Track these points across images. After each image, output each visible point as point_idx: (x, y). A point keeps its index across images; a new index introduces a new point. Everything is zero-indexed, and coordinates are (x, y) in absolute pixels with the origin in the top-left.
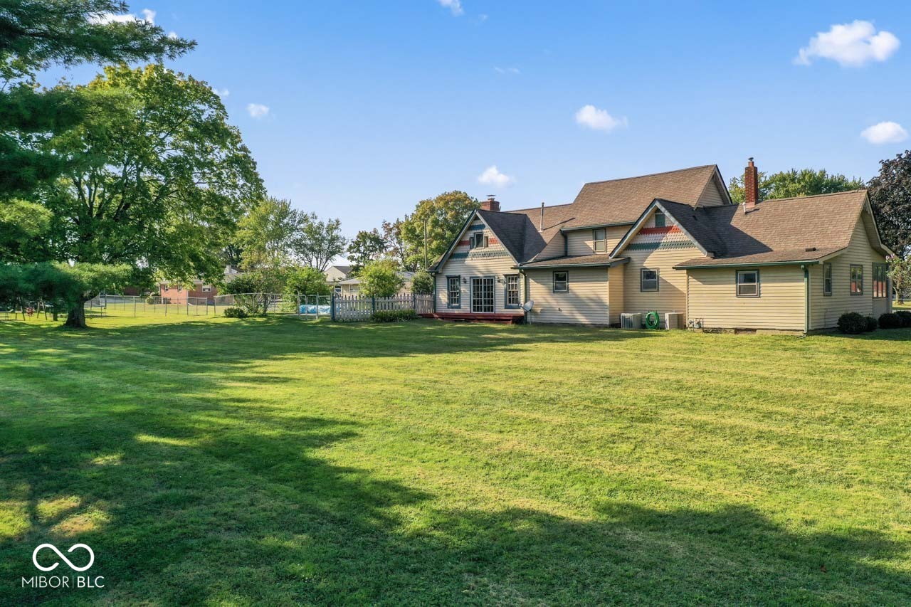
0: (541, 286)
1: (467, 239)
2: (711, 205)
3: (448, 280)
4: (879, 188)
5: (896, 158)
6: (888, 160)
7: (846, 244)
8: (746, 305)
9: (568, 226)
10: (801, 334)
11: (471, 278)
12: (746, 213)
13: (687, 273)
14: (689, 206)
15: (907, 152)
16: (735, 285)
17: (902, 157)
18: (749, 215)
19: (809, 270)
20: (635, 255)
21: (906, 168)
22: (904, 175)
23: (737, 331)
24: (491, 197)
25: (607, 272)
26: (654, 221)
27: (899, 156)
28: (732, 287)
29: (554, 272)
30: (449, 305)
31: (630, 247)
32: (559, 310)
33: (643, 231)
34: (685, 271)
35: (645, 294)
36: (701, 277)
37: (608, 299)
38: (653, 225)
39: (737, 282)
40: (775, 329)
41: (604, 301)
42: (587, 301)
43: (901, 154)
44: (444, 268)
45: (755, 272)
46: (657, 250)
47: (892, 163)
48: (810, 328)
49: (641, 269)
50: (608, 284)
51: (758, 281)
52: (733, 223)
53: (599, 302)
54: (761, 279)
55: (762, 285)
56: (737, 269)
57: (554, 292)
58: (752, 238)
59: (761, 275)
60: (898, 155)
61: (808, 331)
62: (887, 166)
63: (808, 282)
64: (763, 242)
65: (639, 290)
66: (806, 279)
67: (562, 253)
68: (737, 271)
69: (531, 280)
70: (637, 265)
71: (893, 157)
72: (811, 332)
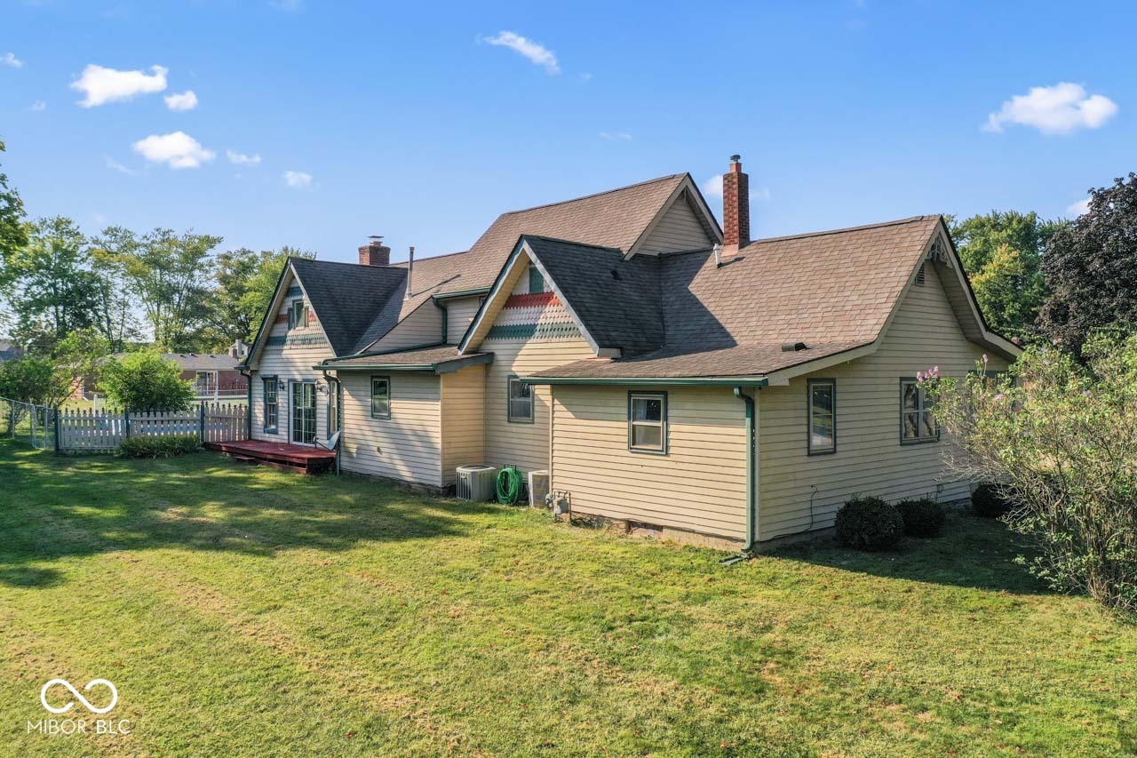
0: (357, 403)
1: (285, 312)
2: (672, 251)
3: (265, 383)
4: (1085, 232)
5: (1114, 184)
6: (1102, 189)
7: (872, 337)
8: (644, 469)
9: (447, 290)
10: (737, 548)
11: (289, 381)
12: (720, 265)
13: (552, 393)
14: (618, 251)
15: (1131, 175)
16: (625, 425)
17: (1124, 183)
18: (722, 268)
19: (757, 399)
20: (500, 347)
21: (1130, 200)
22: (1127, 212)
23: (631, 525)
24: (377, 240)
25: (439, 382)
26: (528, 280)
27: (1119, 181)
28: (620, 428)
29: (372, 377)
30: (265, 426)
31: (495, 332)
32: (379, 450)
33: (513, 301)
34: (549, 387)
35: (515, 428)
36: (576, 402)
37: (439, 435)
38: (525, 290)
39: (629, 419)
40: (693, 532)
41: (434, 440)
42: (411, 438)
43: (1123, 179)
44: (260, 361)
45: (660, 398)
46: (532, 340)
47: (1109, 192)
48: (757, 538)
49: (510, 377)
50: (439, 407)
51: (666, 419)
52: (692, 288)
53: (424, 439)
54: (671, 413)
55: (672, 427)
56: (632, 390)
57: (372, 416)
58: (712, 318)
59: (670, 405)
60: (1117, 180)
61: (753, 543)
62: (1100, 198)
63: (753, 427)
64: (726, 326)
65: (506, 418)
66: (748, 421)
67: (438, 339)
68: (630, 393)
69: (346, 392)
70: (503, 368)
71: (1110, 185)
72: (759, 548)
